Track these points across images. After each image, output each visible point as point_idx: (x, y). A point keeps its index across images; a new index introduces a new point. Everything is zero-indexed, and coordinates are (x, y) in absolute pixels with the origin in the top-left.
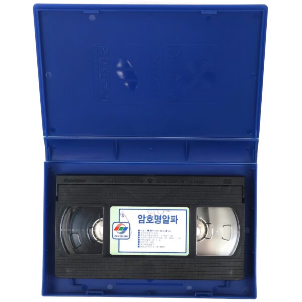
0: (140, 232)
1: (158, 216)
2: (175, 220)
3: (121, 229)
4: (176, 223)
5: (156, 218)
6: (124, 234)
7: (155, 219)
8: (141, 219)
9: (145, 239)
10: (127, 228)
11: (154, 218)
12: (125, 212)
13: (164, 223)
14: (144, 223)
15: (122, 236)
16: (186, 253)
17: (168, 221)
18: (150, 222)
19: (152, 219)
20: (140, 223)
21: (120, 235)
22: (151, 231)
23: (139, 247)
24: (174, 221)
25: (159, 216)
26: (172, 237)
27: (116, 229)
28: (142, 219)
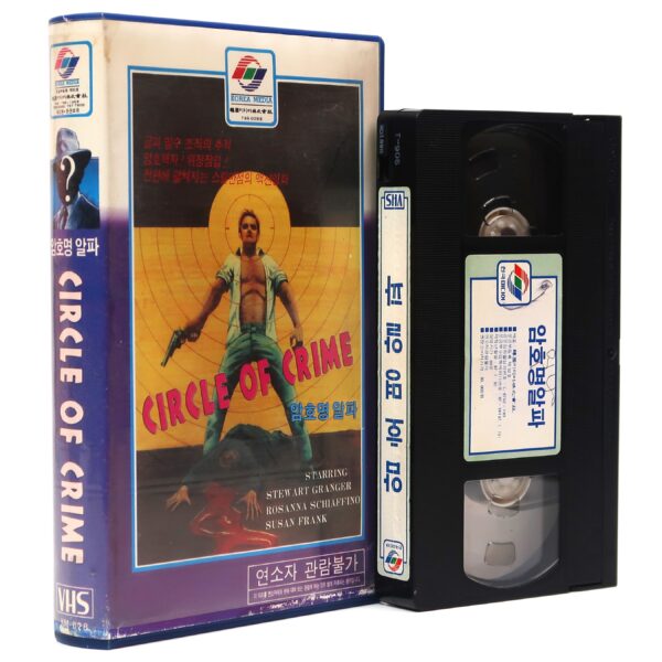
0: (512, 333)
1: (543, 375)
2: (536, 420)
3: (518, 282)
4: (530, 424)
5: (540, 373)
6: (507, 291)
7: (538, 370)
8: (536, 333)
9: (499, 345)
10: (520, 299)
11: (539, 366)
12: (551, 292)
13: (530, 392)
14: (530, 341)
15: (503, 287)
16: (470, 454)
17: (533, 403)
18: (532, 356)
19: (537, 361)
20: (531, 330)
21: (506, 280)
22: (514, 360)
23: (482, 330)
24: (534, 418)
25: (544, 379)
26: (502, 413)
27: (518, 271)
28: (538, 337)
